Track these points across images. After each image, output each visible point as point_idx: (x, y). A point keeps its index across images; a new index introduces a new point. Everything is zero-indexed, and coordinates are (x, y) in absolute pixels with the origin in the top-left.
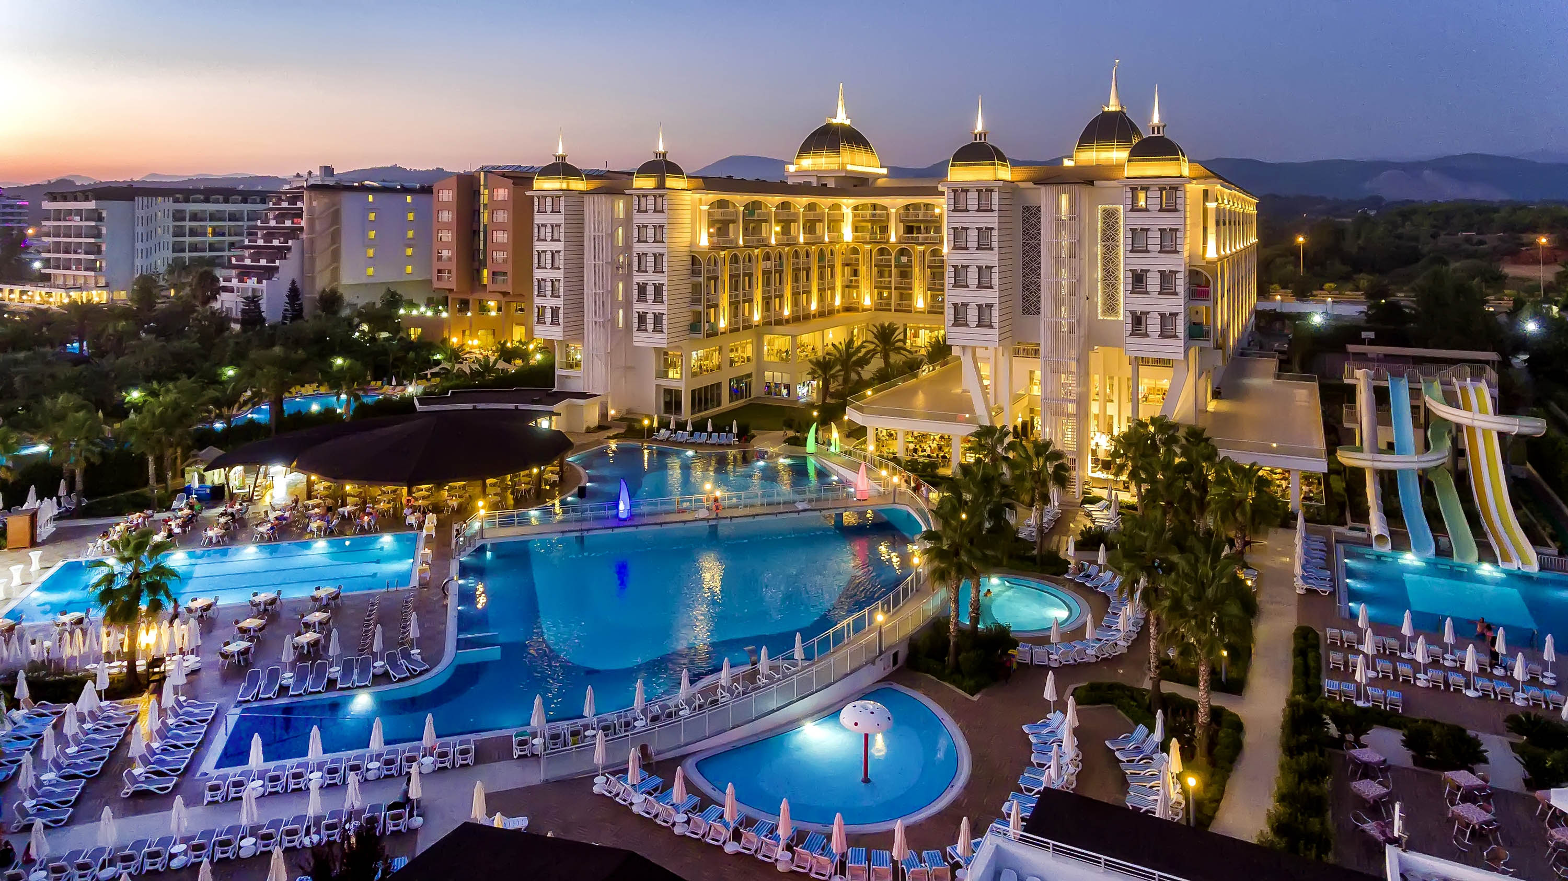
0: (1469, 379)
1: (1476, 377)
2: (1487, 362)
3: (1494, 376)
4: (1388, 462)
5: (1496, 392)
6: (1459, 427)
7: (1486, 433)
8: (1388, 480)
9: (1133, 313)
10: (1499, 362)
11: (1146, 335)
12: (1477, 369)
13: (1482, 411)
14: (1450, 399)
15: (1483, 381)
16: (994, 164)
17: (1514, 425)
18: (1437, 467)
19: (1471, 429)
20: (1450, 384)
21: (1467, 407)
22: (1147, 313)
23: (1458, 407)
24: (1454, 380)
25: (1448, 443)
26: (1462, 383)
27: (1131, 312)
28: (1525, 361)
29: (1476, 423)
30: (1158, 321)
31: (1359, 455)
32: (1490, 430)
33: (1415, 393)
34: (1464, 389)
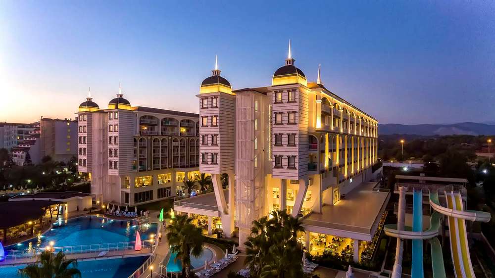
0: (452, 192)
1: (456, 190)
2: (462, 183)
3: (464, 190)
4: (407, 235)
5: (465, 198)
6: (446, 217)
7: (459, 220)
8: (408, 244)
9: (276, 156)
10: (467, 184)
11: (281, 167)
12: (457, 187)
13: (458, 209)
14: (442, 203)
15: (459, 192)
16: (218, 84)
17: (474, 216)
18: (433, 238)
19: (452, 218)
20: (443, 194)
21: (451, 207)
22: (282, 156)
23: (446, 207)
24: (445, 192)
25: (440, 225)
26: (449, 194)
27: (275, 156)
28: (482, 184)
29: (454, 215)
30: (287, 160)
31: (394, 231)
32: (462, 219)
33: (426, 198)
34: (449, 198)
